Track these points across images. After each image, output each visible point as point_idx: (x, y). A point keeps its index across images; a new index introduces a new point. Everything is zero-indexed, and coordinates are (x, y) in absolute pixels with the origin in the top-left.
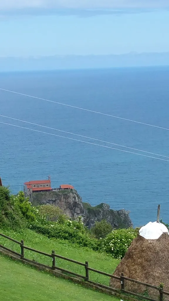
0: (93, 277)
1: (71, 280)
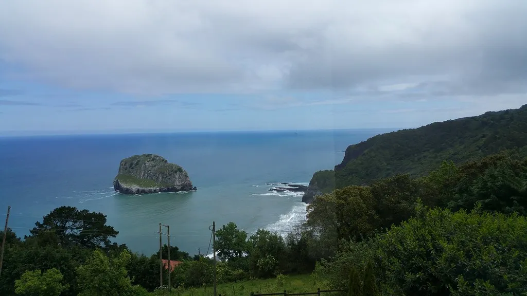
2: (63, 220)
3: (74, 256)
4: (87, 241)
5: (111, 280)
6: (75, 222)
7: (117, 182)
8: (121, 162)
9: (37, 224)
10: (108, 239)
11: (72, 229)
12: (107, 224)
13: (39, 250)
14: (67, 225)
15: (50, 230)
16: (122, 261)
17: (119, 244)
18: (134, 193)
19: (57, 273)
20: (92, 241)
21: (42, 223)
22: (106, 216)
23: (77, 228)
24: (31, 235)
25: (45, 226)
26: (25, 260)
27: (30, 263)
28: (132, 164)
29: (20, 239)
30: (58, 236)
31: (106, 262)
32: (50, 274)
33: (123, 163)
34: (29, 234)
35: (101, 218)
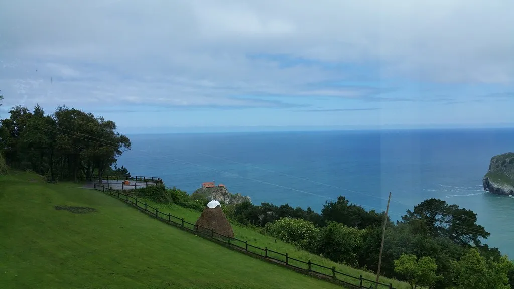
0: (185, 225)
1: (176, 226)
2: (433, 212)
3: (443, 249)
4: (455, 237)
5: (489, 283)
6: (445, 216)
7: (487, 180)
8: (493, 158)
9: (408, 211)
10: (478, 239)
11: (441, 222)
12: (477, 223)
13: (410, 237)
14: (436, 217)
15: (420, 219)
16: (502, 266)
17: (490, 247)
18: (508, 194)
19: (432, 263)
20: (461, 237)
21: (412, 211)
22: (477, 214)
23: (446, 222)
24: (403, 221)
25: (415, 215)
26: (398, 243)
27: (402, 246)
28: (505, 162)
29: (393, 223)
30: (428, 227)
31: (483, 262)
32: (426, 262)
33: (495, 160)
34: (400, 220)
35: (472, 216)
